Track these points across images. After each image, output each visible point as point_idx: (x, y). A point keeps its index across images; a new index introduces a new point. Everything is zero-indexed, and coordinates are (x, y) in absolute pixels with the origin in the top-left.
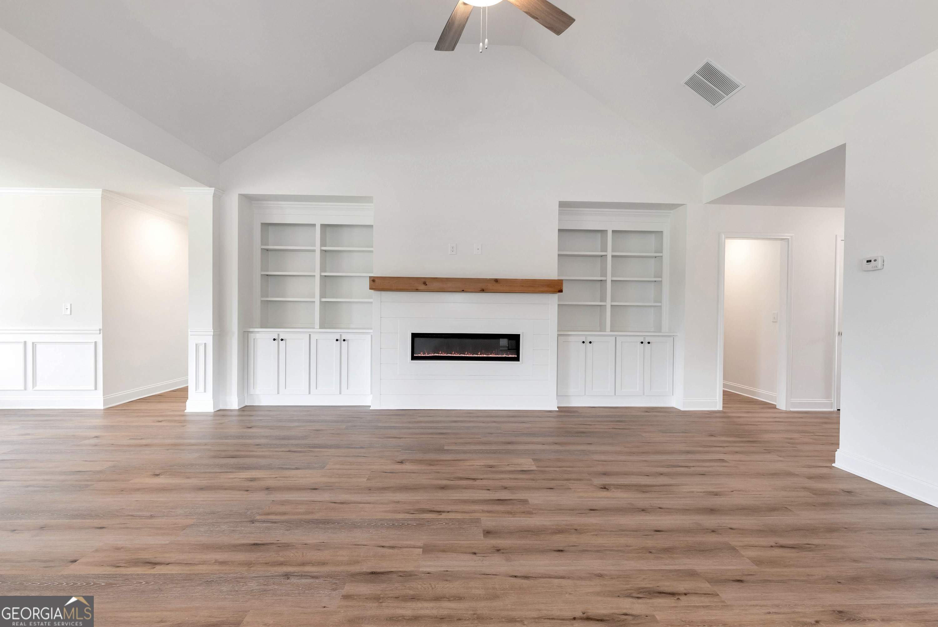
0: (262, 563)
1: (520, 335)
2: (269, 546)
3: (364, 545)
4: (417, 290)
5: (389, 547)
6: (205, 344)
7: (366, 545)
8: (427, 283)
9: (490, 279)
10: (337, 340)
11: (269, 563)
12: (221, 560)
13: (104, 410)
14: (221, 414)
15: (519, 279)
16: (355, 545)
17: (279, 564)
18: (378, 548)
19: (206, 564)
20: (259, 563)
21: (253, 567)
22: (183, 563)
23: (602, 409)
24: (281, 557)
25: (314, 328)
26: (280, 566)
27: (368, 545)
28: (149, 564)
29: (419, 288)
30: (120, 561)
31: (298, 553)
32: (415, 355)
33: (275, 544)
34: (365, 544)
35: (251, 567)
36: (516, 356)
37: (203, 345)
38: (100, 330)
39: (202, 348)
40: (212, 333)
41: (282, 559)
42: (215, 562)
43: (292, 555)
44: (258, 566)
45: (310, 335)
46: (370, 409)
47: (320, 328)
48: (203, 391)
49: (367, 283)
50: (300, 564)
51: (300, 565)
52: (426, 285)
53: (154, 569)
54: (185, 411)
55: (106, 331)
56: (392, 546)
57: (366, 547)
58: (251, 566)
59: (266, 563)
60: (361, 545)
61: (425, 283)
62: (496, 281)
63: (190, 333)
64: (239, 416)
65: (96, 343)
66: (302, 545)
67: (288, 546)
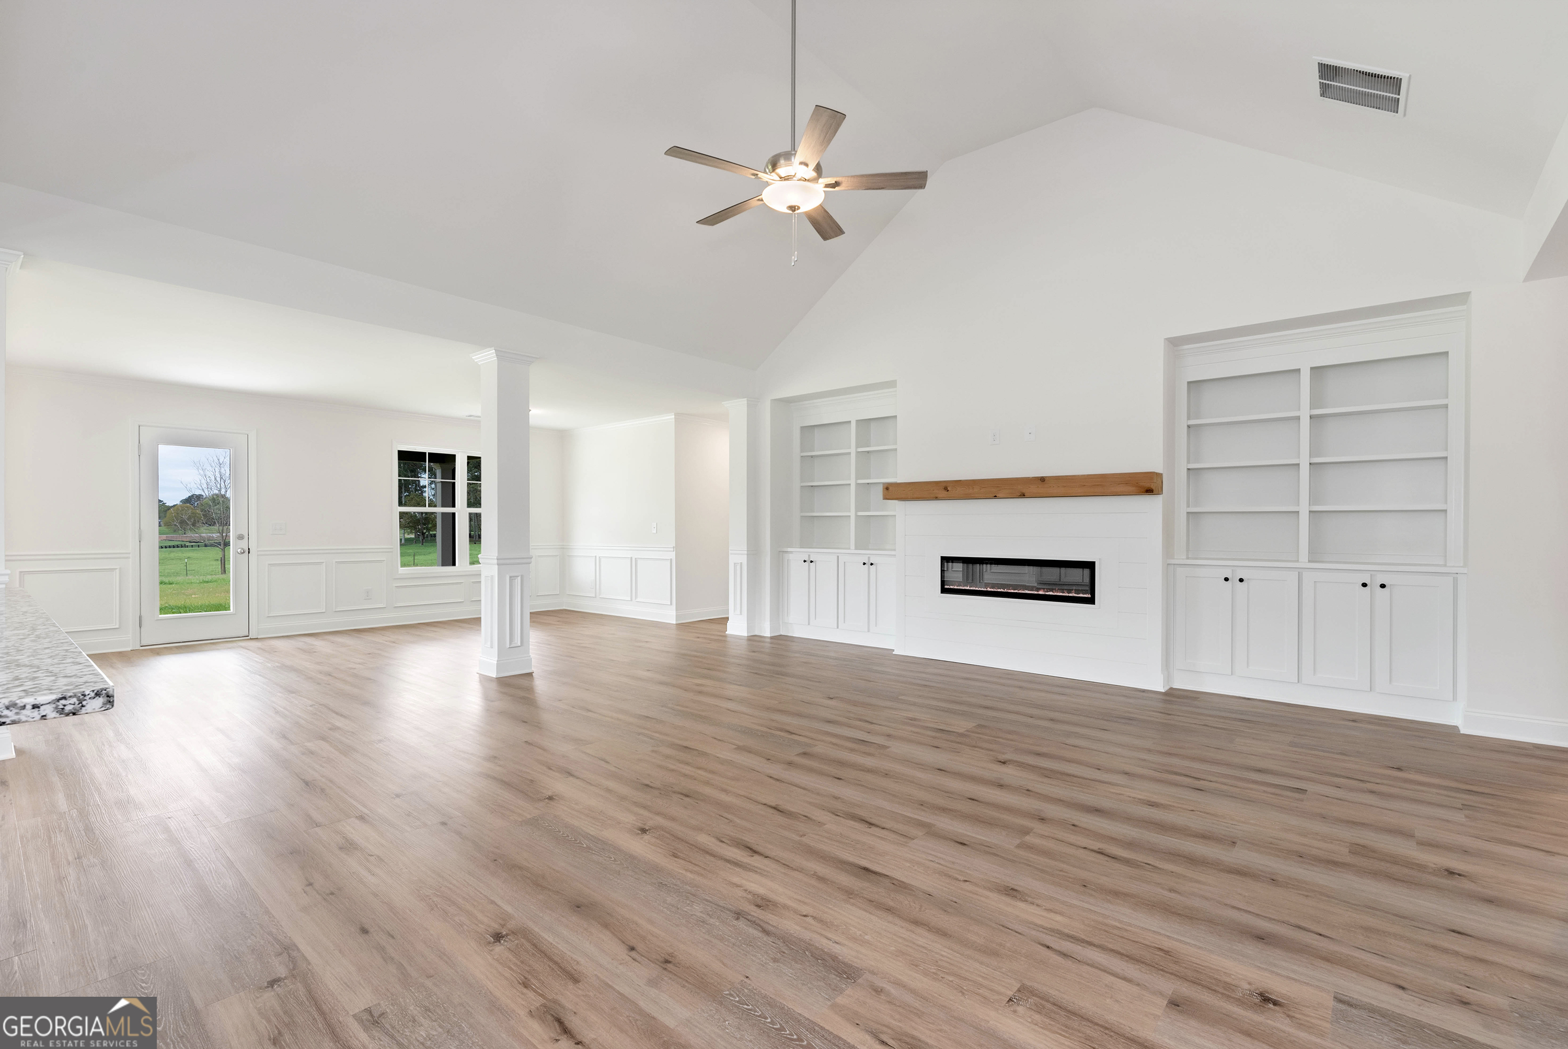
0: (865, 898)
1: (1094, 562)
2: (881, 879)
3: (1016, 932)
4: (936, 498)
5: (1059, 952)
6: (741, 563)
7: (1020, 933)
8: (948, 489)
9: (1033, 477)
10: (864, 564)
11: (873, 902)
12: (820, 875)
13: (676, 624)
14: (754, 640)
15: (1078, 475)
16: (1003, 926)
17: (887, 909)
18: (1039, 946)
19: (803, 873)
20: (862, 897)
21: (853, 899)
22: (781, 863)
23: (1237, 700)
24: (892, 900)
25: (849, 549)
26: (886, 912)
27: (1024, 935)
28: (749, 850)
29: (939, 496)
30: (725, 836)
31: (915, 903)
32: (946, 587)
33: (890, 879)
34: (1020, 931)
35: (851, 898)
36: (1089, 596)
37: (739, 565)
38: (673, 548)
39: (738, 567)
40: (746, 552)
41: (891, 904)
42: (814, 875)
43: (906, 902)
44: (860, 900)
45: (838, 557)
46: (894, 653)
47: (856, 548)
48: (739, 613)
49: (880, 491)
50: (912, 920)
51: (913, 922)
52: (948, 491)
53: (752, 858)
54: (726, 633)
55: (678, 548)
56: (1065, 952)
57: (1020, 936)
58: (851, 896)
59: (870, 901)
60: (1012, 930)
61: (946, 489)
62: (1042, 479)
63: (730, 552)
64: (771, 643)
65: (671, 559)
66: (925, 895)
67: (905, 888)
